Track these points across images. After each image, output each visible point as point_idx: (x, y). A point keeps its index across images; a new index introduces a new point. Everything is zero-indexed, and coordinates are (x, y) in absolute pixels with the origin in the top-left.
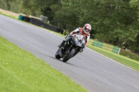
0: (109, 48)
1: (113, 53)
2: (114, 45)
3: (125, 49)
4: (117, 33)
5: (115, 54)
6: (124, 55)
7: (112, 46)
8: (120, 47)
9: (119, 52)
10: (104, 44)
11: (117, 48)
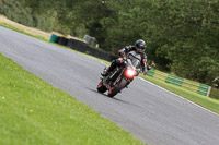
5: (203, 96)
7: (198, 84)
11: (205, 86)
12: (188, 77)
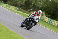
0: (13, 8)
1: (15, 10)
2: (15, 6)
3: (20, 8)
4: (16, 2)
5: (16, 10)
6: (19, 11)
7: (14, 7)
8: (18, 7)
9: (17, 9)
10: (11, 6)
11: (16, 8)
12: (12, 5)
